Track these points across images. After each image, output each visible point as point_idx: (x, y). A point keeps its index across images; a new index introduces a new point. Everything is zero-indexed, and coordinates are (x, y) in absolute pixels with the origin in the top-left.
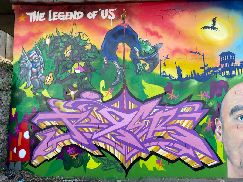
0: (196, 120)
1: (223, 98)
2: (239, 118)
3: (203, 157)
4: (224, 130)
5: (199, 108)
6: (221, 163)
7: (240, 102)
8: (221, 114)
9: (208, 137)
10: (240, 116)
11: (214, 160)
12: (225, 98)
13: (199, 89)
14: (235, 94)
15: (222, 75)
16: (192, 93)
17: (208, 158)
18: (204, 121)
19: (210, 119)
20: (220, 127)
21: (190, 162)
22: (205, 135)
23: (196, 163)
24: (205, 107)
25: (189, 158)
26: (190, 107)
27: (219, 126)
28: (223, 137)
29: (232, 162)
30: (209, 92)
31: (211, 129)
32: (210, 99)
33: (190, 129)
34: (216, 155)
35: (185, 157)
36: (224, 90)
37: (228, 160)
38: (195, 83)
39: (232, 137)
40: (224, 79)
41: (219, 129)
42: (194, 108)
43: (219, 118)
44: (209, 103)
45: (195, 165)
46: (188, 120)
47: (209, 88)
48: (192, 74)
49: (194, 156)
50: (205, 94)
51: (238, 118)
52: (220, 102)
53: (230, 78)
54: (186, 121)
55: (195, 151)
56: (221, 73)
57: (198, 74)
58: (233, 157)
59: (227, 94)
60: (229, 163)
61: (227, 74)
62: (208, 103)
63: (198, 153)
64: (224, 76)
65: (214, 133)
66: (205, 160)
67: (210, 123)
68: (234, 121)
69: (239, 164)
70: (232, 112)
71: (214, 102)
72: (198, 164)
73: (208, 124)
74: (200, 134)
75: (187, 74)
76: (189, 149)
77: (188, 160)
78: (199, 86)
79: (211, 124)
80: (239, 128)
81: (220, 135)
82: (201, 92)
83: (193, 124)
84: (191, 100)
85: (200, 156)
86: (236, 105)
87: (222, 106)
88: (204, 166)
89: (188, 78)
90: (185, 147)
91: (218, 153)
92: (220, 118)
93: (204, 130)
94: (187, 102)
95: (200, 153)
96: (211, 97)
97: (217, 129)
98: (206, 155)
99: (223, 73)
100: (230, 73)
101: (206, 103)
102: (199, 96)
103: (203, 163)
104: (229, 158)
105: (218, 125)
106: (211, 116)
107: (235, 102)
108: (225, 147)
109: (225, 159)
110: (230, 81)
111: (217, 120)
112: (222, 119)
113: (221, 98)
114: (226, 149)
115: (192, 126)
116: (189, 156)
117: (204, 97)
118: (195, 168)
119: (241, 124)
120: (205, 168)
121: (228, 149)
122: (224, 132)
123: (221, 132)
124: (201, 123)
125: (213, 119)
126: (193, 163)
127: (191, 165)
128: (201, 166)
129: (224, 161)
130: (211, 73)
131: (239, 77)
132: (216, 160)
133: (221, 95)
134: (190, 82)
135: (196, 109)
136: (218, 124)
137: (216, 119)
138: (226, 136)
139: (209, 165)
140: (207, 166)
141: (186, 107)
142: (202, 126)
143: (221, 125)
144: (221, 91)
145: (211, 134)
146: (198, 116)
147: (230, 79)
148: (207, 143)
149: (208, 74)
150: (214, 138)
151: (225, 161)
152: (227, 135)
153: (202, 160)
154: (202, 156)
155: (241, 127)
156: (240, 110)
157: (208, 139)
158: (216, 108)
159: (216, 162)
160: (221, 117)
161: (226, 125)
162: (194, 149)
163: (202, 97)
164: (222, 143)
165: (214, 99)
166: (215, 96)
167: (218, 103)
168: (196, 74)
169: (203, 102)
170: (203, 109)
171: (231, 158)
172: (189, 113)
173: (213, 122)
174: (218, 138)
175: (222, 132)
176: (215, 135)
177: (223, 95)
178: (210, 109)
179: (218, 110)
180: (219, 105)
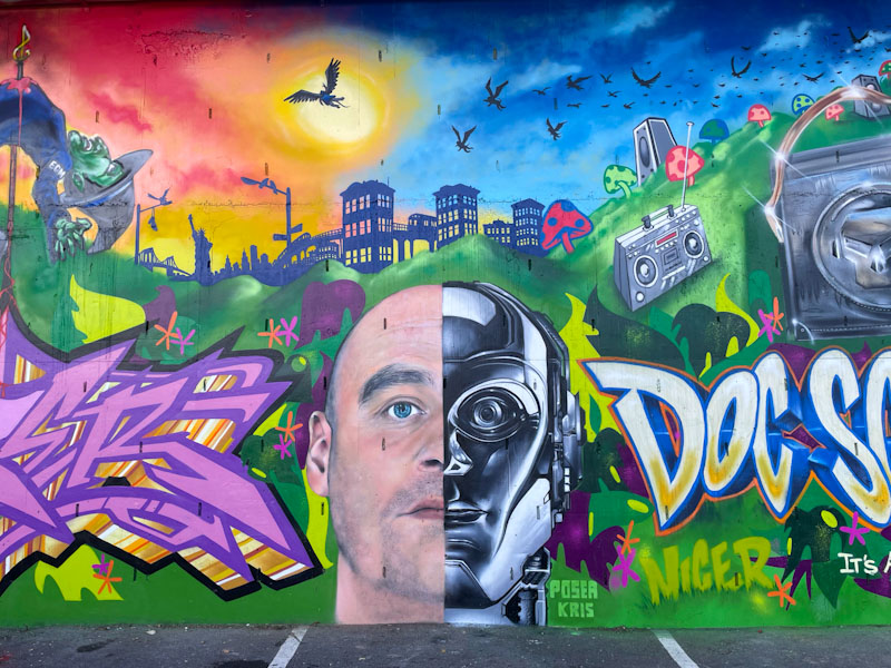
0: (246, 419)
1: (344, 341)
2: (391, 412)
3: (258, 550)
4: (336, 454)
5: (260, 376)
6: (316, 569)
7: (399, 355)
8: (332, 398)
9: (281, 480)
10: (396, 404)
11: (293, 561)
12: (349, 341)
13: (263, 311)
14: (385, 327)
15: (344, 264)
16: (239, 325)
17: (274, 555)
18: (273, 421)
19: (291, 416)
20: (324, 443)
21: (211, 566)
22: (272, 473)
23: (231, 571)
24: (282, 372)
25: (208, 555)
26: (227, 373)
27: (320, 441)
28: (333, 477)
29: (354, 567)
30: (296, 321)
31: (292, 452)
32: (298, 346)
33: (221, 452)
34: (302, 541)
35: (197, 550)
36: (347, 313)
37: (340, 558)
38: (252, 288)
39: (361, 478)
40: (352, 275)
41: (322, 451)
42: (241, 376)
43: (323, 410)
44: (295, 360)
45: (228, 579)
46: (218, 420)
47: (297, 308)
48: (244, 258)
49: (225, 546)
50: (282, 329)
51: (387, 410)
52: (332, 358)
53: (373, 272)
54: (212, 424)
55: (232, 529)
56: (344, 255)
57: (265, 257)
58: (360, 547)
59: (355, 329)
60: (344, 571)
61: (363, 260)
62: (292, 358)
63: (240, 537)
64: (352, 266)
65: (303, 463)
66: (265, 561)
67: (290, 431)
68: (372, 421)
69: (377, 574)
70: (370, 388)
71: (310, 355)
72: (239, 575)
73: (284, 433)
74: (254, 470)
75: (228, 259)
76: (212, 521)
77: (204, 562)
78: (265, 302)
79: (296, 432)
80: (389, 445)
81: (322, 470)
82: (271, 322)
83: (234, 433)
84: (234, 350)
85: (248, 545)
86: (383, 365)
87: (339, 370)
88: (257, 580)
89: (230, 271)
90: (200, 514)
91: (309, 536)
92: (327, 411)
93: (271, 452)
94: (221, 357)
95: (246, 537)
96: (304, 339)
97: (314, 451)
98: (267, 542)
99: (348, 254)
100: (372, 254)
101: (286, 361)
102: (265, 334)
103: (255, 572)
104: (345, 554)
105: (319, 437)
106: (297, 405)
107: (382, 354)
108: (335, 512)
109: (332, 556)
110: (372, 282)
111: (317, 420)
112: (332, 414)
113: (336, 339)
114: (338, 521)
115: (231, 440)
116: (207, 545)
117: (277, 339)
118: (225, 589)
119: (398, 430)
120: (260, 588)
121: (344, 521)
122: (335, 459)
123: (325, 460)
124: (260, 432)
125: (302, 417)
126: (221, 570)
127: (214, 579)
128: (245, 582)
129: (326, 563)
130: (308, 255)
131: (400, 268)
132: (299, 560)
133: (335, 333)
134: (237, 286)
135: (249, 382)
136: (319, 432)
137: (315, 413)
138: (343, 474)
139: (274, 578)
140: (267, 580)
141: (214, 374)
142: (262, 441)
143: (327, 436)
144: (340, 319)
145: (292, 467)
146: (251, 404)
147: (370, 275)
148: (274, 502)
149: (299, 257)
150: (300, 483)
151: (332, 564)
152: (345, 469)
153: (254, 562)
154: (255, 544)
155: (396, 443)
156: (395, 381)
157: (279, 486)
158: (315, 376)
159: (299, 567)
160: (332, 408)
161: (344, 437)
162: (230, 522)
163: (272, 339)
164: (328, 498)
165: (311, 345)
166: (317, 337)
167: (326, 358)
168: (259, 257)
169: (275, 355)
170: (272, 379)
171: (351, 551)
172: (223, 393)
173: (301, 425)
174: (313, 481)
175: (329, 460)
176: (304, 472)
177: (343, 332)
178: (297, 379)
179: (322, 382)
180: (329, 364)
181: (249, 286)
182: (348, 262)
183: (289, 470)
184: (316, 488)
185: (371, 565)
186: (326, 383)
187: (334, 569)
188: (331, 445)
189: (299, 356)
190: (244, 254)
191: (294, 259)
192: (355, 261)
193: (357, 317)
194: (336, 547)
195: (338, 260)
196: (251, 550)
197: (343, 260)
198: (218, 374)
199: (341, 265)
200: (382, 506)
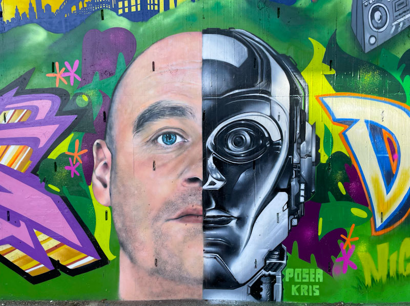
0: (41, 145)
1: (119, 82)
2: (160, 140)
3: (56, 247)
4: (116, 173)
5: (50, 111)
6: (102, 261)
7: (166, 93)
8: (111, 129)
9: (72, 193)
10: (163, 134)
11: (84, 255)
12: (124, 81)
13: (50, 55)
14: (154, 70)
15: (117, 13)
16: (30, 68)
17: (69, 250)
18: (63, 147)
19: (77, 144)
20: (106, 165)
21: (20, 259)
22: (65, 188)
23: (36, 262)
24: (68, 107)
25: (17, 251)
26: (22, 108)
27: (102, 163)
28: (114, 191)
29: (132, 259)
30: (77, 63)
31: (80, 172)
32: (81, 86)
33: (22, 171)
34: (91, 240)
35: (8, 246)
36: (121, 58)
37: (121, 252)
38: (38, 36)
39: (136, 192)
40: (124, 23)
41: (104, 171)
42: (36, 110)
43: (104, 138)
44: (78, 98)
45: (34, 268)
46: (18, 147)
47: (77, 53)
48: (31, 9)
49: (30, 243)
50: (66, 71)
51: (157, 138)
52: (110, 95)
53: (143, 20)
54: (13, 149)
55: (35, 231)
56: (117, 5)
57: (48, 7)
58: (137, 244)
59: (129, 71)
60: (124, 261)
61: (133, 9)
62: (76, 95)
63: (41, 237)
64: (124, 15)
65: (89, 181)
66: (62, 255)
67: (77, 155)
68: (145, 147)
69: (150, 264)
70: (142, 121)
71: (91, 93)
72: (42, 265)
73: (72, 157)
74: (50, 186)
75: (17, 10)
76: (19, 225)
77: (15, 256)
78: (50, 47)
79: (82, 156)
80: (159, 167)
81: (105, 186)
82: (57, 64)
83: (31, 157)
84: (28, 88)
85: (48, 243)
86: (152, 102)
87: (116, 106)
88: (57, 269)
89: (20, 20)
90: (9, 220)
91: (97, 236)
92: (107, 140)
93: (63, 172)
94: (17, 94)
95: (47, 237)
96: (85, 80)
97: (98, 171)
98: (63, 241)
99: (120, 4)
100: (141, 4)
101: (71, 98)
102: (51, 75)
103: (56, 263)
104: (125, 249)
105: (101, 160)
106: (81, 135)
107: (151, 92)
108: (116, 218)
109: (115, 251)
110: (141, 29)
111: (99, 146)
112: (112, 142)
113: (113, 80)
114: (119, 225)
115: (29, 162)
116: (17, 243)
117: (63, 79)
118: (33, 275)
119: (165, 155)
120: (60, 274)
121: (124, 224)
122: (115, 177)
123: (107, 178)
124: (53, 155)
125: (87, 143)
126: (28, 262)
127: (23, 268)
128: (47, 270)
129: (110, 256)
130: (85, 6)
131: (165, 16)
132: (89, 254)
133: (111, 74)
134: (27, 32)
135: (41, 116)
136: (101, 156)
137: (97, 141)
138: (122, 189)
139: (71, 267)
140: (64, 269)
141: (12, 109)
142: (55, 164)
143: (108, 159)
144: (115, 63)
145: (81, 183)
146: (45, 134)
147: (140, 23)
148: (67, 210)
149: (77, 7)
150: (87, 196)
151: (115, 257)
152: (123, 185)
153: (54, 255)
154: (54, 242)
155: (164, 165)
156: (163, 115)
157: (71, 199)
158: (97, 111)
159: (90, 259)
160: (111, 137)
161: (121, 160)
162: (32, 226)
163: (59, 79)
164: (111, 207)
165: (92, 85)
166: (97, 78)
167: (105, 96)
168: (43, 8)
169: (62, 94)
170: (60, 112)
171: (130, 247)
172: (21, 124)
173: (86, 151)
174: (98, 194)
175: (111, 178)
176: (90, 187)
177: (118, 74)
178: (81, 113)
179: (102, 115)
180: (108, 100)
181: (36, 33)
182: (121, 12)
183: (78, 185)
184: (100, 199)
185: (146, 257)
186: (106, 116)
187: (117, 261)
188: (112, 166)
189: (82, 94)
190: (30, 4)
191: (74, 9)
192: (127, 10)
193: (130, 61)
194: (118, 244)
195: (112, 9)
196: (51, 246)
197: (116, 10)
198: (16, 109)
199: (114, 14)
200: (154, 213)
